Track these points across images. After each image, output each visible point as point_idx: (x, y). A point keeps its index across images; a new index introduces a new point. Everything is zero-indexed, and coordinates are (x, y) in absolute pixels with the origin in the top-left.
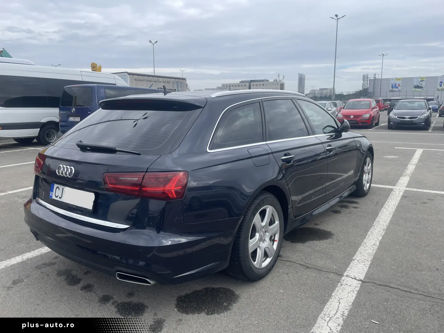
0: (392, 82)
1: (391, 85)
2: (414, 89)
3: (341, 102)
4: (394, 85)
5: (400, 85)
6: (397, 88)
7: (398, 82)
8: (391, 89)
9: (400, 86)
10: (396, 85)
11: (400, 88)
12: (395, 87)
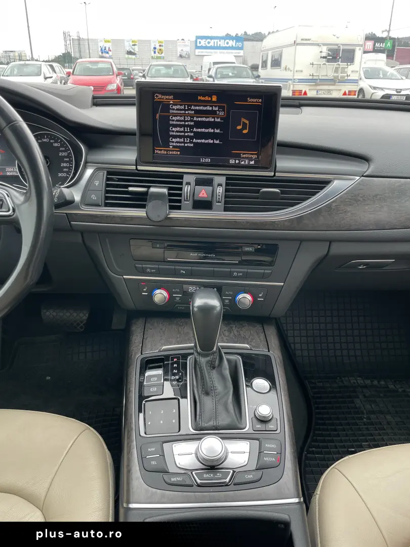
0: (101, 44)
1: (100, 49)
2: (127, 56)
3: (59, 65)
4: (103, 49)
5: (111, 49)
6: (107, 53)
7: (108, 45)
8: (100, 54)
9: (110, 51)
10: (105, 49)
11: (110, 53)
12: (105, 52)
